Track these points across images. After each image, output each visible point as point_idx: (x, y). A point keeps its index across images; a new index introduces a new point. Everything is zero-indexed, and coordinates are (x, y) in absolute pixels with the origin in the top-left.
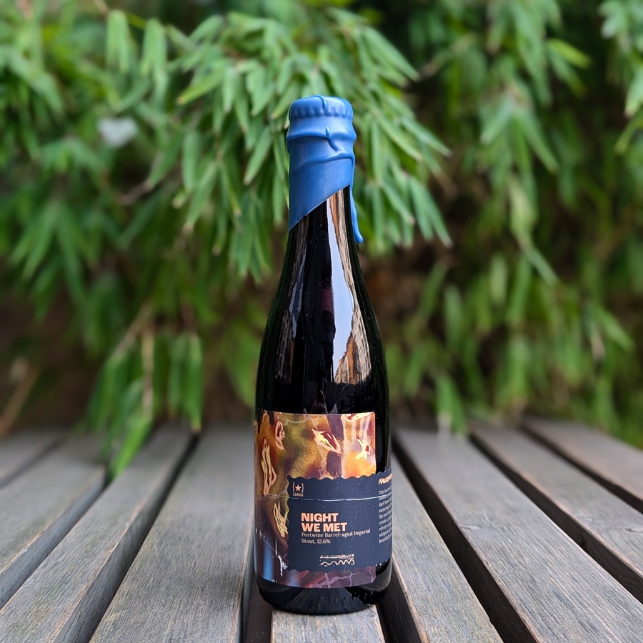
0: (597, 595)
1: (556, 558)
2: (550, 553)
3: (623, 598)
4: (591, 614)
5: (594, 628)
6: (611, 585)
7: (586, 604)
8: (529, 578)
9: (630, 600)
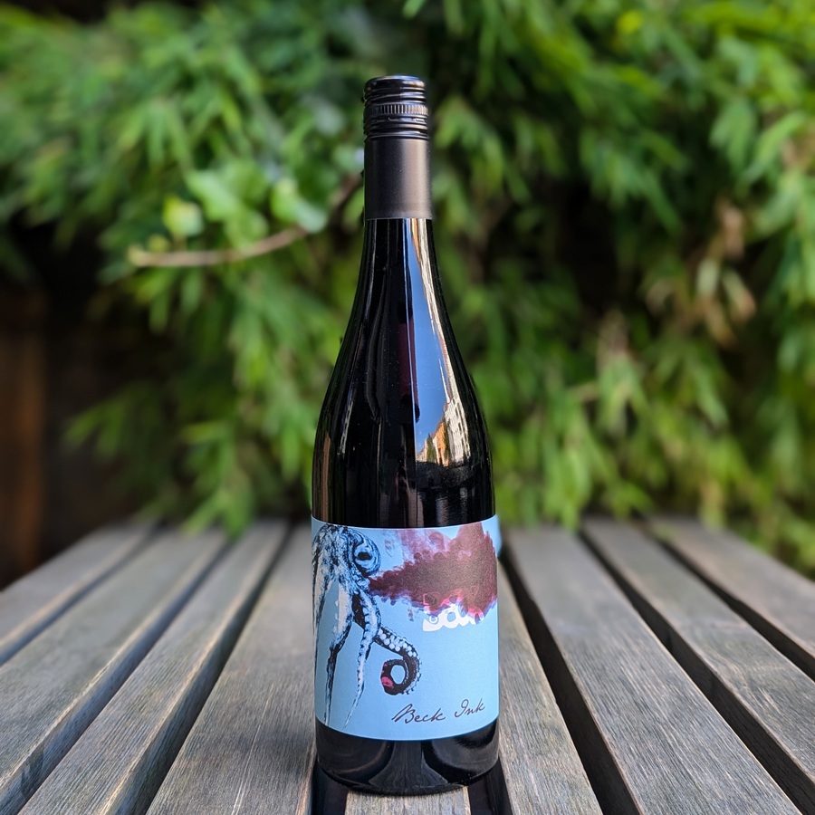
0: (659, 681)
1: (631, 651)
2: (628, 645)
3: (682, 683)
4: (648, 696)
5: (646, 706)
6: (675, 672)
7: (646, 688)
8: (600, 667)
9: (688, 684)
